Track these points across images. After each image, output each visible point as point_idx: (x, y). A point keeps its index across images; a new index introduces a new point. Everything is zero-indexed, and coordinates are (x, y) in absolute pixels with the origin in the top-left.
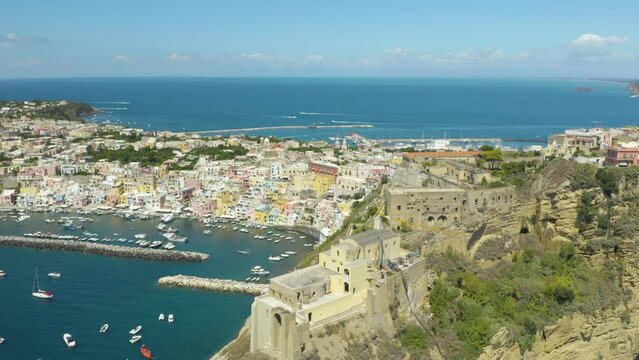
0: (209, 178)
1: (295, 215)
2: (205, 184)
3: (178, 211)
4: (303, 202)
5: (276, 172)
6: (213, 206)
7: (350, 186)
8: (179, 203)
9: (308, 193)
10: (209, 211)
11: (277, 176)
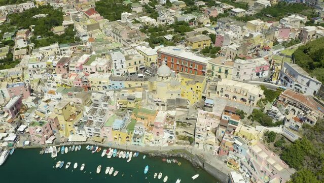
0: (36, 77)
1: (167, 135)
2: (34, 86)
3: (12, 137)
4: (172, 113)
5: (119, 66)
6: (54, 125)
7: (239, 97)
8: (10, 125)
9: (178, 103)
10: (51, 132)
11: (121, 72)
